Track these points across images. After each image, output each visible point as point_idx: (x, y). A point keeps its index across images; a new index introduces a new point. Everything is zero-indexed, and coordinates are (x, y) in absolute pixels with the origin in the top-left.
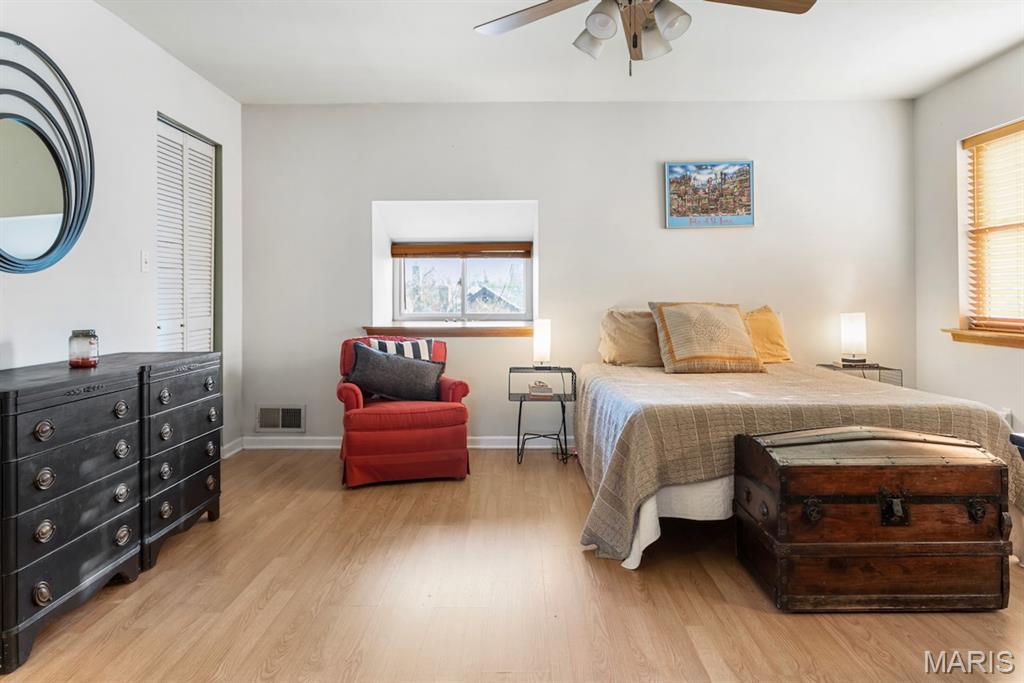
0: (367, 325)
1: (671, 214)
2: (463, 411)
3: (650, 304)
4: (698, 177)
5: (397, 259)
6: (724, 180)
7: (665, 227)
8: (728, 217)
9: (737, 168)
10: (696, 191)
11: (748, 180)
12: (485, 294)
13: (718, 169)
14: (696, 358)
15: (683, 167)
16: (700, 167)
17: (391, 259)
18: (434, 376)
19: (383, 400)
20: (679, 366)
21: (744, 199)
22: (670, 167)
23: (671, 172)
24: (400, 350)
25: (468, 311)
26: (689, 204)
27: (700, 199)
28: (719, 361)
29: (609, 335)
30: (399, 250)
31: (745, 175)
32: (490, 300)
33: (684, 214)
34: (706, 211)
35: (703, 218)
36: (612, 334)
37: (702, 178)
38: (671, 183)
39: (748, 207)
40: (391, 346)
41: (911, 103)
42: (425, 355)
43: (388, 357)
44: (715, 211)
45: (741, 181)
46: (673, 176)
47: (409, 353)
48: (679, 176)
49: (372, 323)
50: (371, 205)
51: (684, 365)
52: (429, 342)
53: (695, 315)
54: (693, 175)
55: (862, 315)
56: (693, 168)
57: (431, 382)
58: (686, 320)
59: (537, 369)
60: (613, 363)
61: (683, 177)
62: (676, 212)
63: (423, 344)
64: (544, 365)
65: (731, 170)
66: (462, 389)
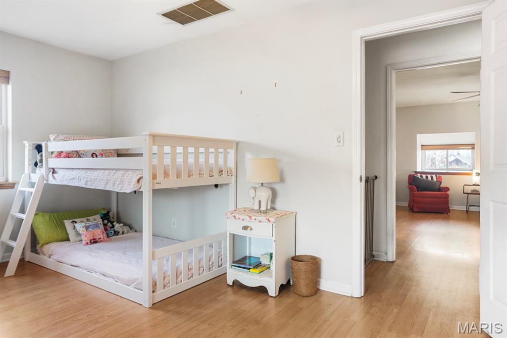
0: (415, 171)
2: (448, 195)
5: (423, 151)
12: (457, 161)
17: (421, 151)
18: (438, 185)
19: (421, 191)
24: (427, 177)
25: (449, 167)
30: (423, 147)
32: (460, 164)
40: (424, 176)
42: (435, 179)
43: (424, 179)
47: (430, 178)
50: (416, 136)
52: (436, 176)
57: (437, 187)
59: (474, 185)
63: (434, 176)
64: (477, 184)
66: (447, 189)
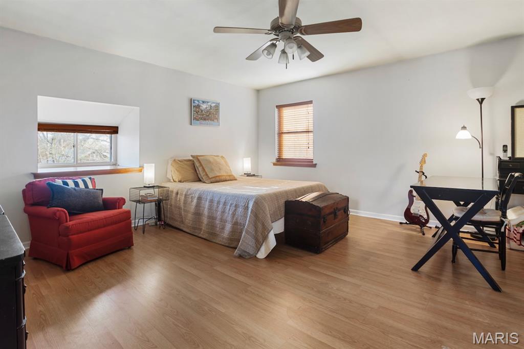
0: (34, 171)
1: (194, 119)
3: (192, 156)
4: (203, 106)
6: (211, 108)
7: (191, 124)
8: (212, 122)
9: (214, 104)
10: (202, 111)
11: (218, 109)
13: (209, 104)
14: (217, 176)
15: (198, 101)
16: (203, 102)
20: (212, 180)
21: (217, 116)
22: (194, 100)
23: (194, 102)
24: (76, 184)
26: (199, 116)
27: (203, 115)
28: (224, 177)
29: (176, 170)
31: (217, 107)
33: (198, 120)
34: (205, 120)
35: (204, 122)
36: (178, 169)
37: (204, 106)
38: (194, 107)
39: (218, 119)
41: (258, 91)
42: (90, 186)
44: (208, 119)
45: (216, 109)
46: (195, 104)
47: (82, 186)
48: (196, 105)
49: (37, 171)
51: (213, 179)
52: (90, 179)
53: (211, 160)
54: (201, 105)
55: (250, 158)
56: (201, 102)
58: (210, 162)
60: (180, 181)
61: (198, 105)
62: (195, 119)
63: (88, 180)
64: (150, 186)
65: (213, 105)
